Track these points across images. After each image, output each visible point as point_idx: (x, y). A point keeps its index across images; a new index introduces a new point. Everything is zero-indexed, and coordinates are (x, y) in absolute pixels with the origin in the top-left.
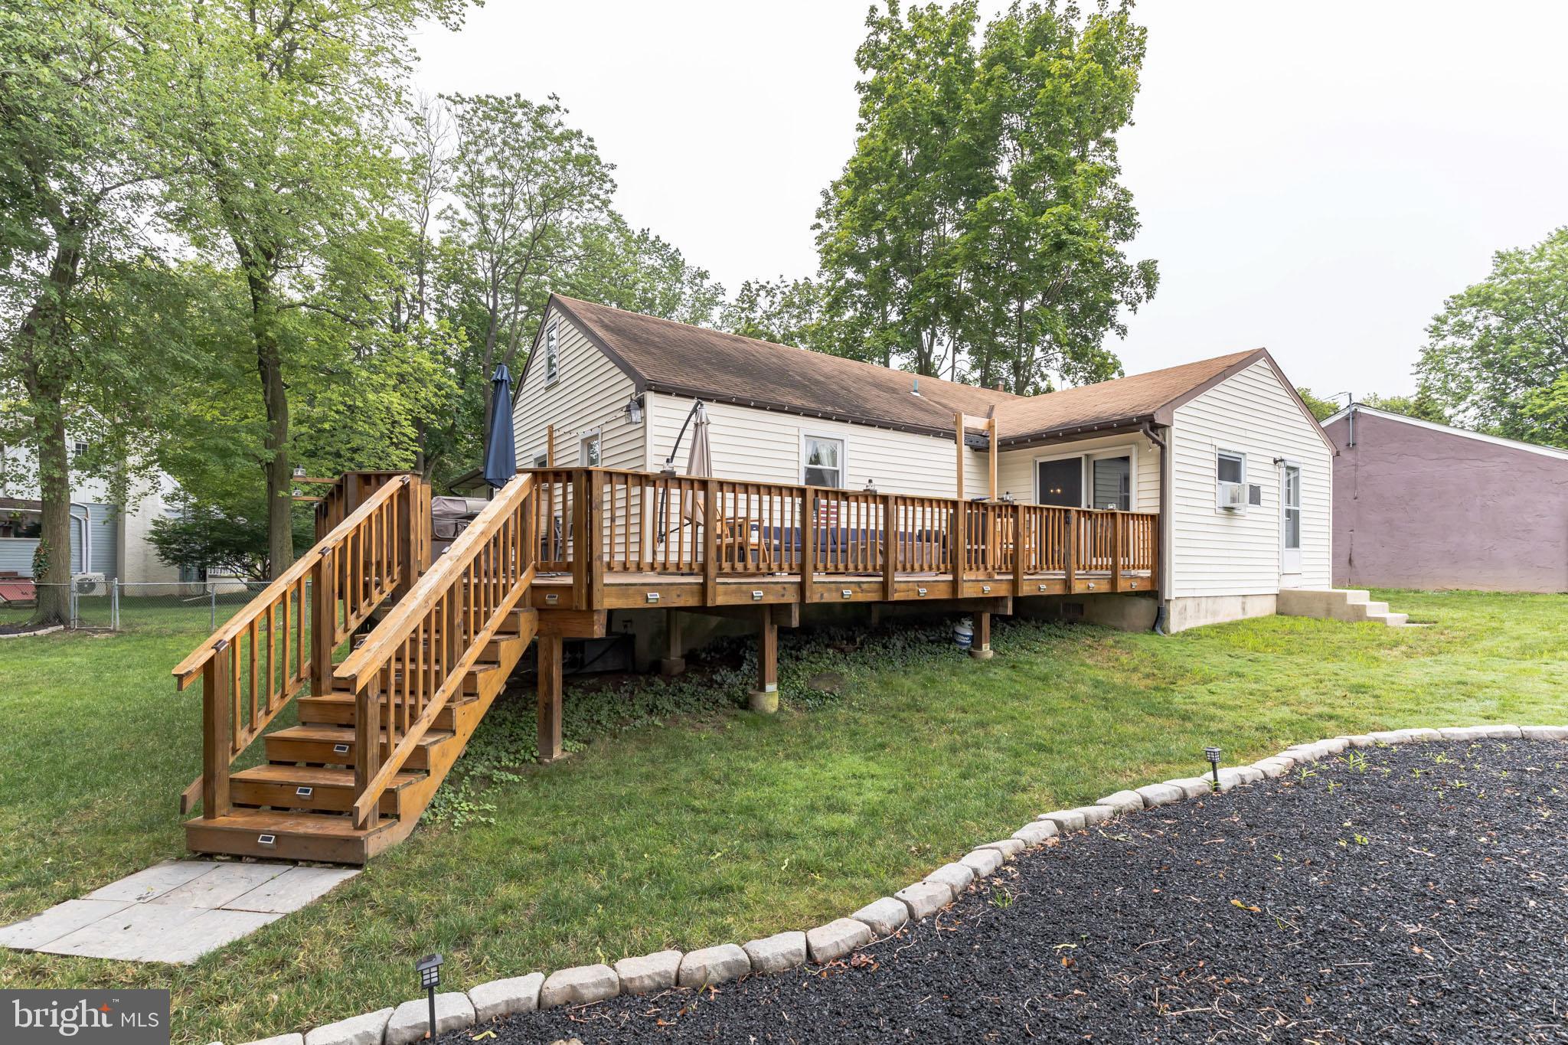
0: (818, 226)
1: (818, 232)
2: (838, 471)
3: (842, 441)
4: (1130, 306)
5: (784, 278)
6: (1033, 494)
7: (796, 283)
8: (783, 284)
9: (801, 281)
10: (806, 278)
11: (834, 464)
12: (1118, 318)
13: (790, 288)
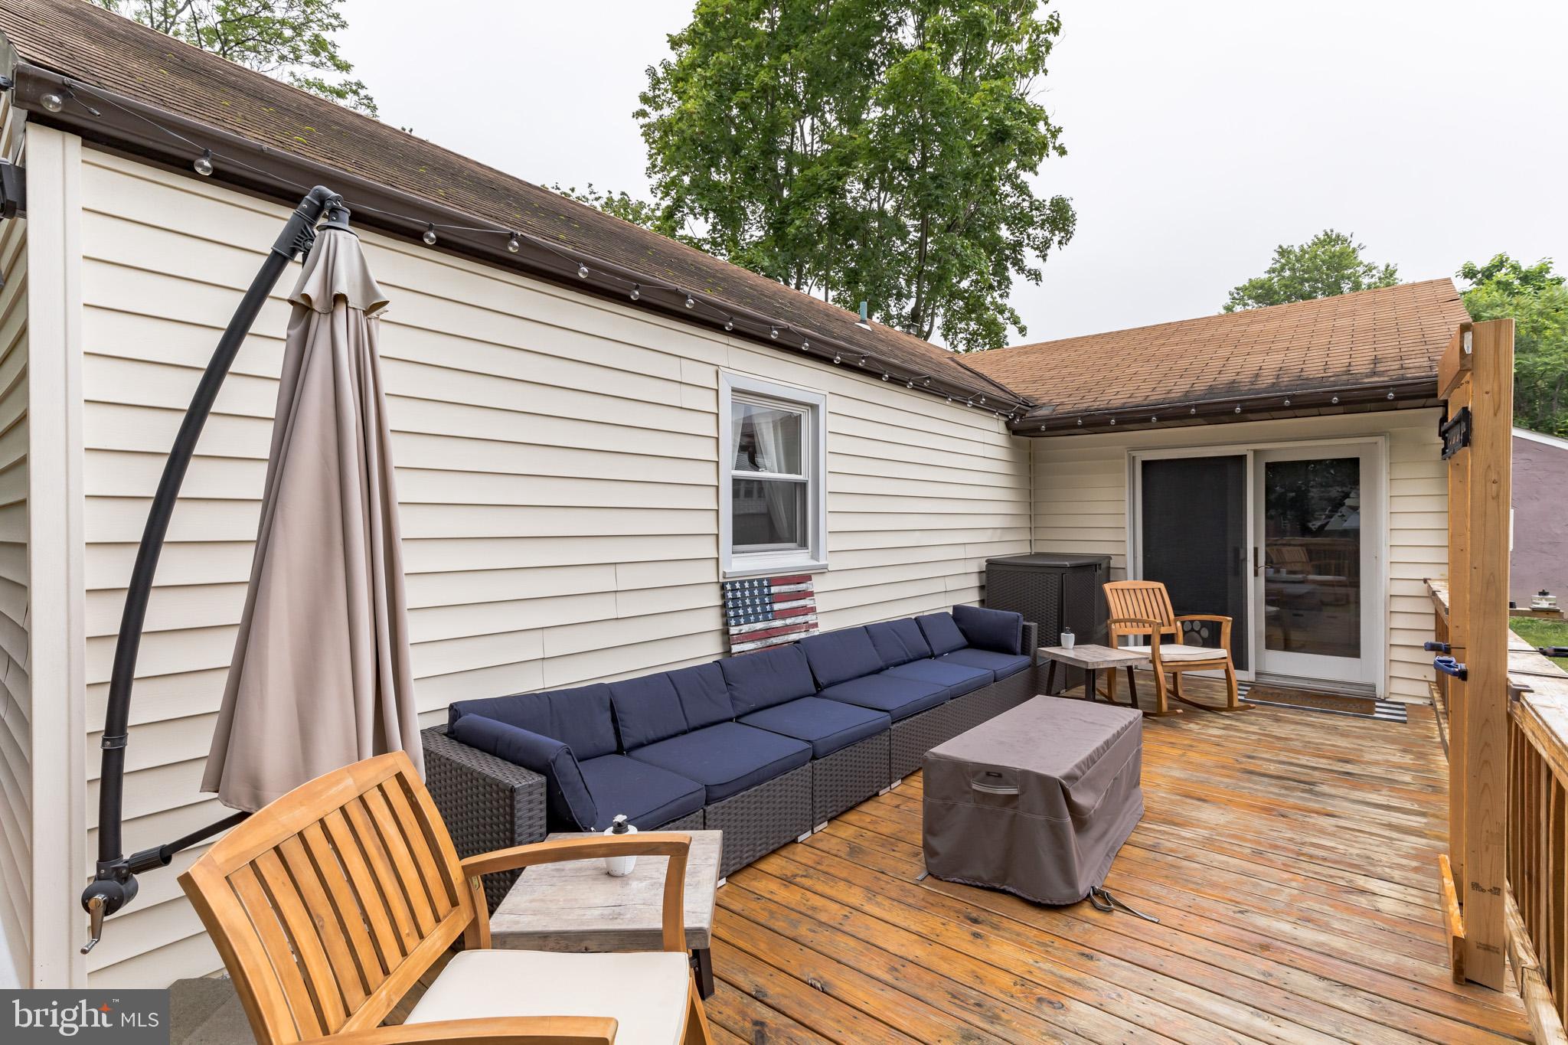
0: (642, 114)
1: (642, 121)
2: (803, 485)
3: (814, 408)
4: (1037, 253)
5: (595, 188)
6: (1127, 518)
7: (610, 199)
8: (593, 196)
9: (616, 197)
10: (623, 193)
11: (793, 465)
12: (1026, 262)
13: (603, 201)
